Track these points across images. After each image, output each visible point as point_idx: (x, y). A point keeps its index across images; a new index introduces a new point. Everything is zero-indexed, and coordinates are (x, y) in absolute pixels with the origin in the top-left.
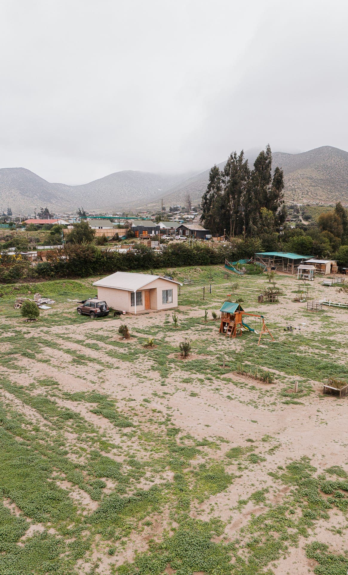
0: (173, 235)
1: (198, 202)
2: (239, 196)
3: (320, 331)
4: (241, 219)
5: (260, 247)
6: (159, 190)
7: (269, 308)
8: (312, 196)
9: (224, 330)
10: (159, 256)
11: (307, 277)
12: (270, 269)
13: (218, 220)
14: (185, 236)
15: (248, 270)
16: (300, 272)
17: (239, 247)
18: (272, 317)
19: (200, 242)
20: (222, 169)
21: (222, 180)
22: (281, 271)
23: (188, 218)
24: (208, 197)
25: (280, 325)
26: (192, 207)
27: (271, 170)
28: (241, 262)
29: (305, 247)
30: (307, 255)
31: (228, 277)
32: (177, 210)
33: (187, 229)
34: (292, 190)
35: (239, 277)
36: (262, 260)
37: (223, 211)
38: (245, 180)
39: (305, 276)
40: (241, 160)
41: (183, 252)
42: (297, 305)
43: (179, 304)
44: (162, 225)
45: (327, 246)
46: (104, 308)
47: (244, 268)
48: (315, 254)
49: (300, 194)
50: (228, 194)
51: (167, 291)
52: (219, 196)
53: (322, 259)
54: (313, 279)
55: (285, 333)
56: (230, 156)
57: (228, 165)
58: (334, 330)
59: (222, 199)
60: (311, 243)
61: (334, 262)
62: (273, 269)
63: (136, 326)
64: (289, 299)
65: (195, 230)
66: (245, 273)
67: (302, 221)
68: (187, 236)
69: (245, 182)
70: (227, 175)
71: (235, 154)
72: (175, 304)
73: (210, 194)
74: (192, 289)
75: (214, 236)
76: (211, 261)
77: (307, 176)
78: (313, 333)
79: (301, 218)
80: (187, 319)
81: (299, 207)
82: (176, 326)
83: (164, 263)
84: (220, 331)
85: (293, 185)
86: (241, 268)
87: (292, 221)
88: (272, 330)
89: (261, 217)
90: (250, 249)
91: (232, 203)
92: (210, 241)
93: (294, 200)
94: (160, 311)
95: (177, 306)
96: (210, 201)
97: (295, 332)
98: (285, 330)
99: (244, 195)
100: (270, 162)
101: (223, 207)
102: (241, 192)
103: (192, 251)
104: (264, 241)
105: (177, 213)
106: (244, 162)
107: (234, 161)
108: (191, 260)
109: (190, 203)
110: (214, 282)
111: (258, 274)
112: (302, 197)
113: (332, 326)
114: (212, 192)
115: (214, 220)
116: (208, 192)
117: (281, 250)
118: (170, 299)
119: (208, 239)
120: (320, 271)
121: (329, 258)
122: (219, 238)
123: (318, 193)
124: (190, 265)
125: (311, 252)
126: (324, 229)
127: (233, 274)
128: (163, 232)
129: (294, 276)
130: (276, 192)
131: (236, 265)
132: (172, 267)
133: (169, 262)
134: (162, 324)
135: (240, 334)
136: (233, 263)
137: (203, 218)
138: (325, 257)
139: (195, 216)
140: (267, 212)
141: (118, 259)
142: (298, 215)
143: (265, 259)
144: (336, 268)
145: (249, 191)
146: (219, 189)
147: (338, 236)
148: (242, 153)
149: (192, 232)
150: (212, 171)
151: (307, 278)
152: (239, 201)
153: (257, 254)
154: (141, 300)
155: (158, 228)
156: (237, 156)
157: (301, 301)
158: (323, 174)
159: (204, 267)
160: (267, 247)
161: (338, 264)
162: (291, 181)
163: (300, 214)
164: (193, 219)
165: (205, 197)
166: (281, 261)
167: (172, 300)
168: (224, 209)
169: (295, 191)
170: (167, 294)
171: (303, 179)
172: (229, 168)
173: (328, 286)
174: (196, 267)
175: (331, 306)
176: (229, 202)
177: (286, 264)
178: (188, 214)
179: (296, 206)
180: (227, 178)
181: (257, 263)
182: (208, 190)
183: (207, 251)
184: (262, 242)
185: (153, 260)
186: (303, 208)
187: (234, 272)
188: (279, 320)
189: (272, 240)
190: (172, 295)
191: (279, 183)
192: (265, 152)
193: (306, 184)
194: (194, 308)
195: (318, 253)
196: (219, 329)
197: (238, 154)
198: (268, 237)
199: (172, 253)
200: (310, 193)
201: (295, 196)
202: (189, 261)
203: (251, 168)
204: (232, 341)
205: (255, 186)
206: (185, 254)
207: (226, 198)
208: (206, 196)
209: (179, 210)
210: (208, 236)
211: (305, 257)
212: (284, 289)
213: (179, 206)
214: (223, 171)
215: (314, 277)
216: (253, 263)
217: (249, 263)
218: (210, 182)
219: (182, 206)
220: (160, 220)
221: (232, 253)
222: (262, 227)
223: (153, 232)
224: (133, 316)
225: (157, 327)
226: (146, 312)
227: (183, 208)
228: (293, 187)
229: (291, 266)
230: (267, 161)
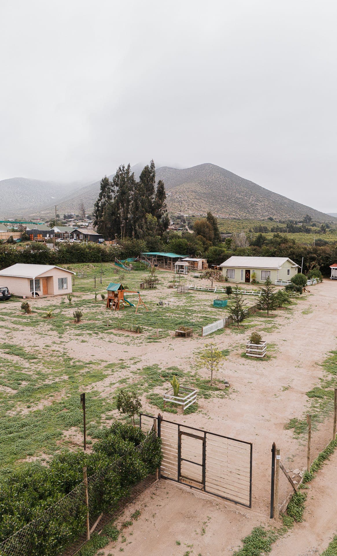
0: (68, 239)
1: (90, 210)
2: (128, 205)
3: (183, 305)
4: (131, 225)
5: (145, 248)
6: (52, 198)
7: (148, 292)
8: (196, 208)
9: (110, 305)
10: (54, 253)
11: (183, 271)
12: (153, 266)
13: (109, 226)
14: (79, 239)
15: (135, 267)
16: (176, 268)
17: (127, 248)
18: (150, 297)
19: (93, 244)
20: (111, 180)
21: (111, 189)
22: (162, 268)
23: (82, 225)
24: (100, 205)
25: (155, 302)
26: (86, 215)
27: (155, 182)
28: (129, 260)
29: (182, 248)
30: (183, 254)
31: (117, 272)
32: (72, 218)
33: (81, 233)
34: (179, 202)
35: (127, 272)
36: (147, 258)
37: (114, 217)
38: (133, 191)
39: (181, 271)
40: (128, 173)
41: (77, 250)
42: (171, 290)
43: (73, 291)
44: (56, 230)
45: (200, 248)
46: (6, 293)
47: (131, 265)
48: (190, 254)
49: (186, 206)
50: (117, 202)
51: (62, 279)
52: (110, 204)
53: (195, 258)
54: (187, 273)
55: (158, 306)
56: (118, 168)
57: (117, 176)
58: (194, 304)
59: (112, 206)
60: (186, 245)
61: (205, 260)
62: (156, 266)
63: (36, 306)
64: (165, 286)
65: (88, 235)
66: (132, 269)
67: (188, 230)
68: (81, 240)
69: (133, 193)
70: (117, 185)
71: (124, 167)
72: (70, 290)
73: (102, 202)
74: (85, 281)
75: (106, 240)
76: (102, 259)
77: (192, 189)
78: (178, 306)
79: (187, 227)
80: (80, 301)
81: (185, 217)
82: (70, 304)
83: (59, 260)
84: (107, 307)
85: (180, 197)
86: (128, 265)
87: (179, 230)
88: (148, 306)
89: (146, 222)
90: (136, 249)
91: (121, 210)
92: (103, 245)
93: (180, 211)
94: (57, 296)
95: (71, 292)
96: (102, 209)
97: (164, 306)
98: (157, 305)
99: (132, 204)
100: (154, 176)
101: (113, 214)
102: (129, 201)
103: (85, 250)
104: (148, 243)
105: (71, 221)
106: (130, 174)
107: (122, 173)
108: (84, 258)
109: (84, 211)
110: (105, 276)
111: (143, 270)
112: (188, 209)
113: (193, 302)
114: (103, 200)
115: (106, 226)
116: (99, 200)
117: (163, 251)
118: (65, 285)
119: (101, 243)
120: (194, 267)
121: (201, 257)
122: (111, 242)
123: (202, 205)
124: (83, 262)
125: (187, 252)
126: (198, 234)
127: (122, 270)
128: (58, 235)
129: (173, 271)
130: (159, 201)
131: (124, 263)
132: (66, 263)
133: (63, 259)
134: (58, 304)
135: (123, 308)
136: (123, 261)
137: (96, 224)
138: (198, 256)
139: (89, 223)
140: (152, 218)
141: (16, 256)
142: (185, 224)
143: (149, 258)
144: (207, 265)
145: (135, 201)
146: (109, 197)
147: (210, 240)
148: (129, 166)
149: (86, 236)
150: (103, 181)
151: (182, 273)
152: (128, 209)
153: (143, 254)
154: (39, 287)
155: (52, 232)
156: (125, 169)
157: (174, 287)
158: (206, 189)
159: (96, 264)
160: (151, 248)
161: (208, 262)
162: (178, 194)
163: (186, 224)
164: (87, 226)
165: (97, 205)
166: (162, 259)
167: (67, 287)
168: (114, 216)
169: (182, 203)
170: (62, 281)
171: (188, 192)
172: (118, 179)
173: (198, 277)
174: (88, 264)
175: (196, 290)
176: (119, 209)
177: (166, 262)
178: (82, 222)
179: (183, 216)
180: (116, 188)
181: (143, 261)
182: (99, 198)
183: (99, 250)
184: (147, 244)
185: (49, 257)
186: (189, 219)
187: (123, 268)
188: (154, 299)
189: (156, 242)
190: (66, 283)
191: (161, 194)
192: (149, 166)
193: (191, 197)
194: (87, 294)
195: (192, 253)
196: (106, 306)
197: (126, 167)
198: (152, 239)
199: (66, 251)
200: (194, 206)
201: (182, 208)
202: (82, 258)
203: (137, 179)
204: (116, 312)
205: (141, 196)
206: (79, 252)
207: (116, 206)
208: (98, 203)
209: (73, 217)
210: (101, 240)
211: (182, 256)
212: (163, 280)
213: (73, 214)
214: (112, 181)
215: (188, 272)
216: (139, 261)
217: (136, 261)
218: (101, 191)
219: (76, 214)
220: (54, 225)
221: (121, 252)
222: (146, 231)
223: (48, 235)
224: (32, 300)
225: (54, 306)
226: (44, 296)
227: (77, 216)
228: (180, 199)
229: (170, 263)
230: (151, 175)
